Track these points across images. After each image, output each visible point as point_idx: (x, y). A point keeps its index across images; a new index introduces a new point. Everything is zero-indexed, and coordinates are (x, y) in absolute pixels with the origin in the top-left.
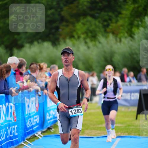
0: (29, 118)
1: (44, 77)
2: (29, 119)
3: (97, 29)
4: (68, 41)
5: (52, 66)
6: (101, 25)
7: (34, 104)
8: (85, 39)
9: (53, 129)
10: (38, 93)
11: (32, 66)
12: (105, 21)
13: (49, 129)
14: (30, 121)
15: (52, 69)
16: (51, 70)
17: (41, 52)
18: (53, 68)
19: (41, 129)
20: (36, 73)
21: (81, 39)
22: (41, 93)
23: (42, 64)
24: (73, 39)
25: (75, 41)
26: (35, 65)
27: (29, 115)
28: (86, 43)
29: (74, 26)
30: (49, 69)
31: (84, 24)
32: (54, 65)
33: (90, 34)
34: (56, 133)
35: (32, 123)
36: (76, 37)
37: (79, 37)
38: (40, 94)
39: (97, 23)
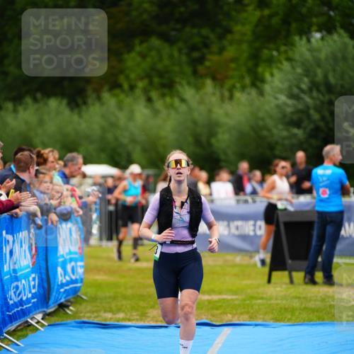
0: (12, 282)
1: (46, 182)
2: (15, 284)
3: (176, 69)
4: (106, 95)
5: (69, 155)
6: (184, 58)
7: (25, 247)
8: (146, 91)
9: (71, 308)
10: (34, 222)
11: (19, 155)
12: (194, 48)
13: (62, 306)
14: (17, 287)
15: (70, 164)
16: (65, 165)
17: (41, 122)
18: (72, 159)
19: (43, 307)
20: (30, 172)
21: (138, 92)
22: (41, 221)
23: (46, 151)
24: (117, 91)
25: (122, 96)
26: (26, 153)
27: (13, 275)
28: (149, 100)
29: (121, 61)
30: (61, 163)
31: (143, 56)
32: (75, 154)
33: (156, 80)
34: (80, 317)
35: (19, 294)
36: (126, 86)
37: (132, 88)
38: (39, 222)
39: (176, 54)
